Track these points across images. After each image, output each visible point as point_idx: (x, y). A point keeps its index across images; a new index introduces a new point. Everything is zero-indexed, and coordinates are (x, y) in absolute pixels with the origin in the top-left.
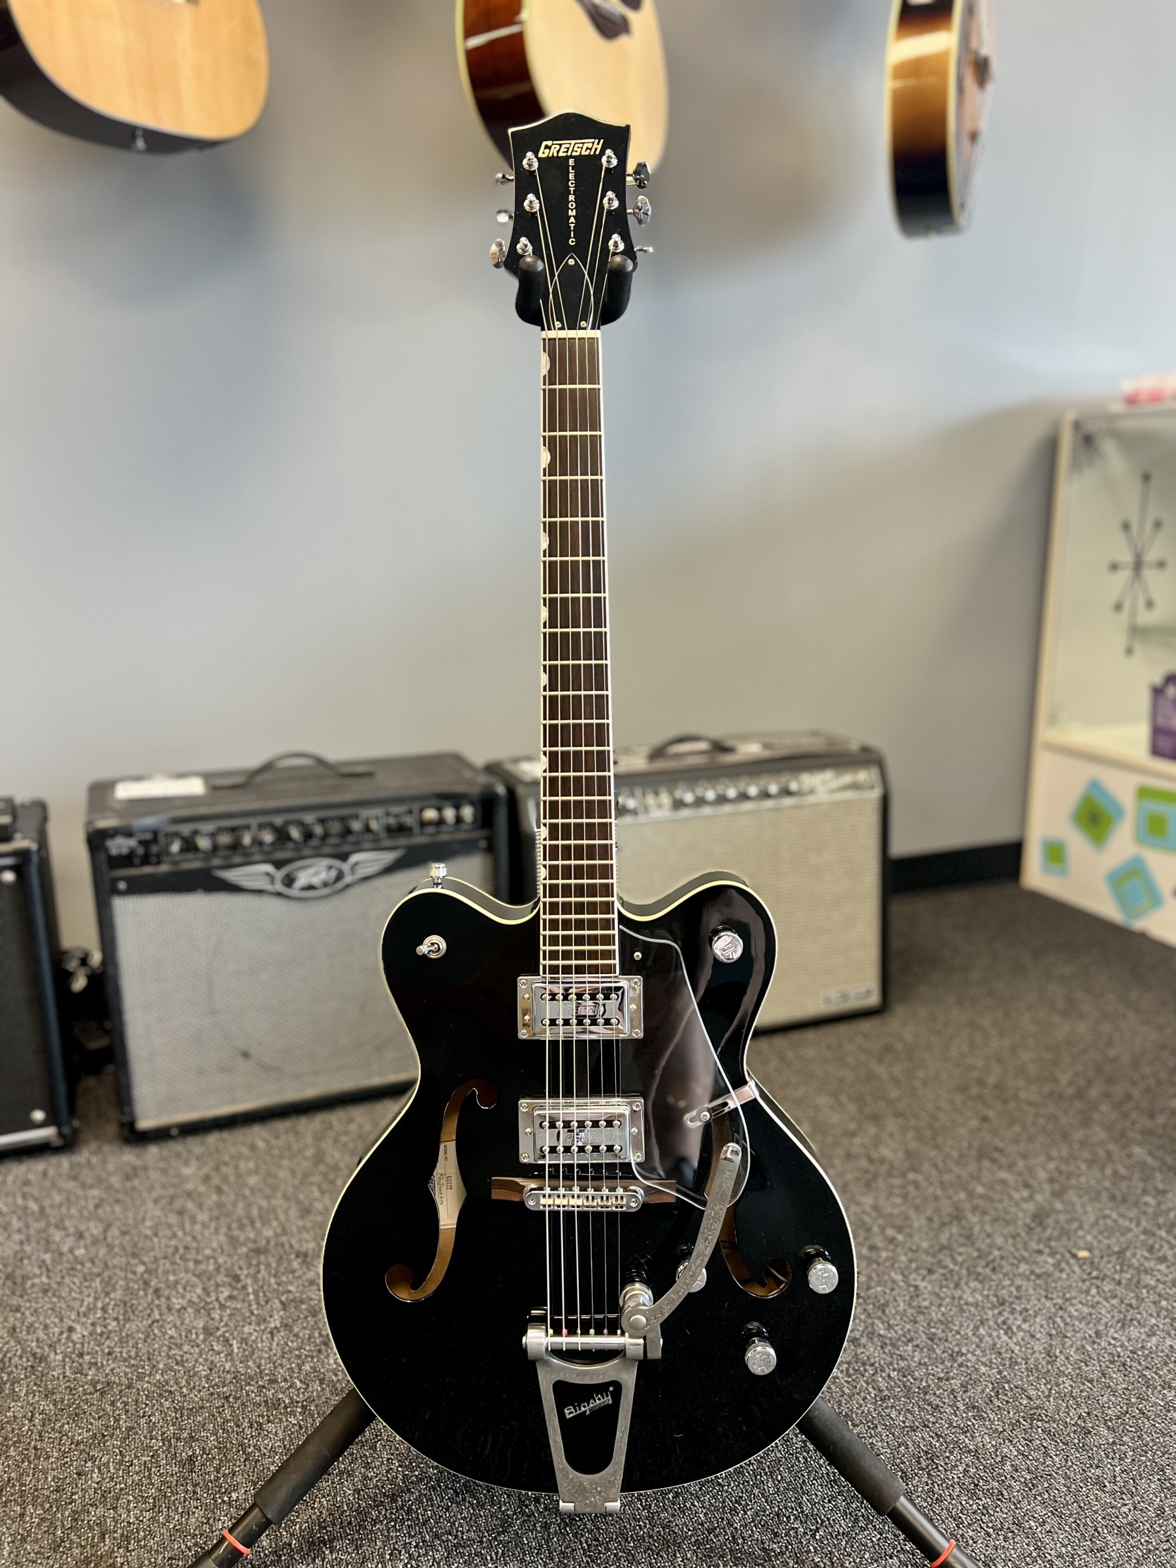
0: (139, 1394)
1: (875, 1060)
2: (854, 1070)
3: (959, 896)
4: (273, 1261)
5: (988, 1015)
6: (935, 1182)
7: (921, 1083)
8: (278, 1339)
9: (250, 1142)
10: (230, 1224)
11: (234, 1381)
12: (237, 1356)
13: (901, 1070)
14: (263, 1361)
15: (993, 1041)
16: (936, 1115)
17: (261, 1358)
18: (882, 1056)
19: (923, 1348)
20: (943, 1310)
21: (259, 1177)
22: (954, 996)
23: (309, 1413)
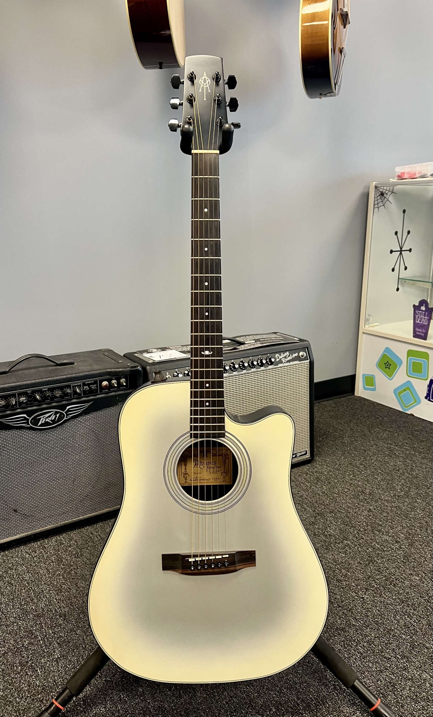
1: (314, 485)
2: (306, 491)
3: (329, 401)
4: (48, 620)
5: (357, 460)
6: (357, 544)
7: (337, 495)
8: (61, 664)
9: (21, 555)
10: (20, 602)
11: (43, 691)
12: (42, 676)
13: (326, 490)
14: (56, 678)
15: (363, 472)
16: (348, 511)
17: (54, 676)
18: (316, 483)
19: (374, 629)
20: (378, 608)
21: (30, 574)
22: (340, 451)
23: (88, 704)
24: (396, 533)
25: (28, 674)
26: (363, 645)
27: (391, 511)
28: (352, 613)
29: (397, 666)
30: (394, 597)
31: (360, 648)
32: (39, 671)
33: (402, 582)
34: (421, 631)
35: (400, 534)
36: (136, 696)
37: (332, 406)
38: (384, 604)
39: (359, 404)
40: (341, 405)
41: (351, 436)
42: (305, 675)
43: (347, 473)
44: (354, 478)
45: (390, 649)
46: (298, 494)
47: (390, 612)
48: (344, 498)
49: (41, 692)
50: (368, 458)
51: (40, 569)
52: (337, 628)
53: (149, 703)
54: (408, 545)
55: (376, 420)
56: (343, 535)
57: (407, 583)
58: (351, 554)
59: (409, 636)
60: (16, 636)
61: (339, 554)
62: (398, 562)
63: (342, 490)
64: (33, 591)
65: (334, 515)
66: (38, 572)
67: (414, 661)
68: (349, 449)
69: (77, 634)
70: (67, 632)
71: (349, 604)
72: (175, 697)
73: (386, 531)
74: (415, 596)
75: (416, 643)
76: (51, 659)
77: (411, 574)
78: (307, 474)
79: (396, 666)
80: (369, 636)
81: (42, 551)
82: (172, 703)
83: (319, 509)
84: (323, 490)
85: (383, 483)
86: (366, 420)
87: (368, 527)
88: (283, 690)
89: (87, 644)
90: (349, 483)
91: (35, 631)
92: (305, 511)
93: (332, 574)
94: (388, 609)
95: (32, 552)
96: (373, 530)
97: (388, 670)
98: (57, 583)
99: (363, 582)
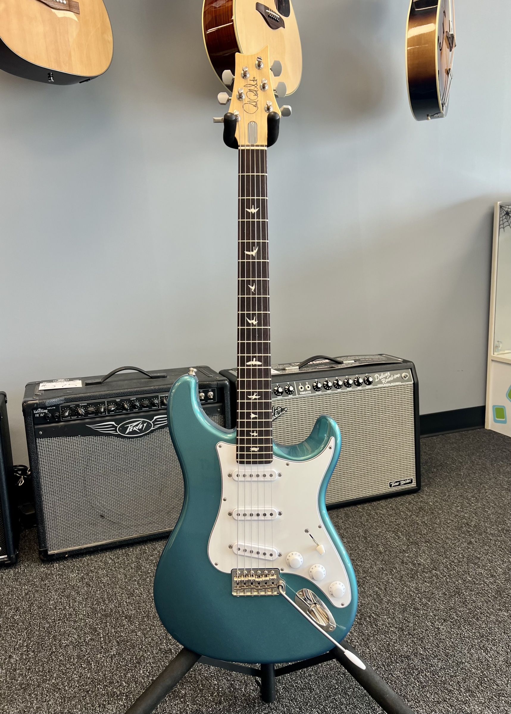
0: (43, 690)
1: (415, 515)
2: (404, 520)
3: (454, 434)
4: (114, 620)
5: (470, 492)
6: (446, 575)
7: (438, 526)
8: (115, 661)
9: (104, 560)
10: (93, 602)
11: (92, 683)
12: (94, 670)
13: (427, 519)
14: (107, 672)
15: (473, 505)
16: (446, 542)
17: (106, 671)
18: (418, 513)
19: (442, 661)
20: (452, 640)
21: (108, 578)
22: (453, 483)
23: (129, 699)
24: (494, 568)
25: (82, 667)
26: (426, 674)
27: (495, 545)
28: (422, 641)
29: (458, 700)
30: (474, 631)
31: (421, 677)
32: (93, 665)
33: (487, 616)
34: (495, 667)
35: (498, 568)
36: (177, 697)
37: (457, 438)
38: (461, 637)
39: (488, 437)
40: (467, 437)
41: (469, 468)
42: (354, 697)
43: (455, 505)
44: (461, 510)
45: (455, 682)
46: (395, 523)
47: (466, 644)
48: (445, 529)
49: (89, 684)
50: (483, 491)
51: (118, 574)
52: (402, 655)
53: (188, 705)
54: (504, 580)
55: (502, 454)
56: (433, 565)
57: (492, 617)
58: (438, 584)
59: (480, 671)
60: (80, 631)
61: (424, 583)
62: (489, 597)
63: (445, 520)
64: (107, 593)
65: (429, 545)
66: (116, 577)
67: (479, 697)
68: (463, 481)
69: (137, 635)
70: (128, 633)
71: (420, 633)
72: (215, 702)
73: (483, 565)
74: (498, 632)
75: (486, 679)
76: (107, 655)
77: (500, 609)
78: (410, 503)
79: (456, 699)
80: (434, 666)
81: (125, 558)
82: (211, 708)
83: (414, 538)
84: (423, 520)
85: (493, 516)
86: (492, 454)
87: (463, 559)
88: (327, 709)
89: (144, 645)
90: (454, 514)
91: (100, 629)
92: (399, 538)
93: (410, 602)
94: (464, 642)
95: (116, 558)
96: (468, 562)
97: (446, 701)
98: (131, 587)
99: (443, 612)
